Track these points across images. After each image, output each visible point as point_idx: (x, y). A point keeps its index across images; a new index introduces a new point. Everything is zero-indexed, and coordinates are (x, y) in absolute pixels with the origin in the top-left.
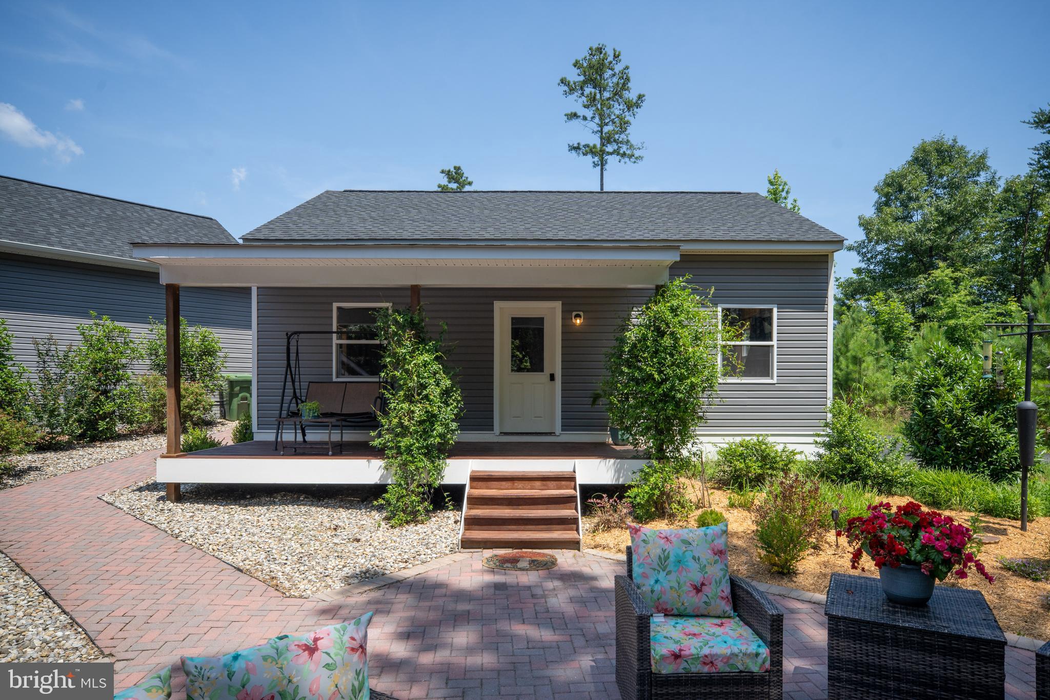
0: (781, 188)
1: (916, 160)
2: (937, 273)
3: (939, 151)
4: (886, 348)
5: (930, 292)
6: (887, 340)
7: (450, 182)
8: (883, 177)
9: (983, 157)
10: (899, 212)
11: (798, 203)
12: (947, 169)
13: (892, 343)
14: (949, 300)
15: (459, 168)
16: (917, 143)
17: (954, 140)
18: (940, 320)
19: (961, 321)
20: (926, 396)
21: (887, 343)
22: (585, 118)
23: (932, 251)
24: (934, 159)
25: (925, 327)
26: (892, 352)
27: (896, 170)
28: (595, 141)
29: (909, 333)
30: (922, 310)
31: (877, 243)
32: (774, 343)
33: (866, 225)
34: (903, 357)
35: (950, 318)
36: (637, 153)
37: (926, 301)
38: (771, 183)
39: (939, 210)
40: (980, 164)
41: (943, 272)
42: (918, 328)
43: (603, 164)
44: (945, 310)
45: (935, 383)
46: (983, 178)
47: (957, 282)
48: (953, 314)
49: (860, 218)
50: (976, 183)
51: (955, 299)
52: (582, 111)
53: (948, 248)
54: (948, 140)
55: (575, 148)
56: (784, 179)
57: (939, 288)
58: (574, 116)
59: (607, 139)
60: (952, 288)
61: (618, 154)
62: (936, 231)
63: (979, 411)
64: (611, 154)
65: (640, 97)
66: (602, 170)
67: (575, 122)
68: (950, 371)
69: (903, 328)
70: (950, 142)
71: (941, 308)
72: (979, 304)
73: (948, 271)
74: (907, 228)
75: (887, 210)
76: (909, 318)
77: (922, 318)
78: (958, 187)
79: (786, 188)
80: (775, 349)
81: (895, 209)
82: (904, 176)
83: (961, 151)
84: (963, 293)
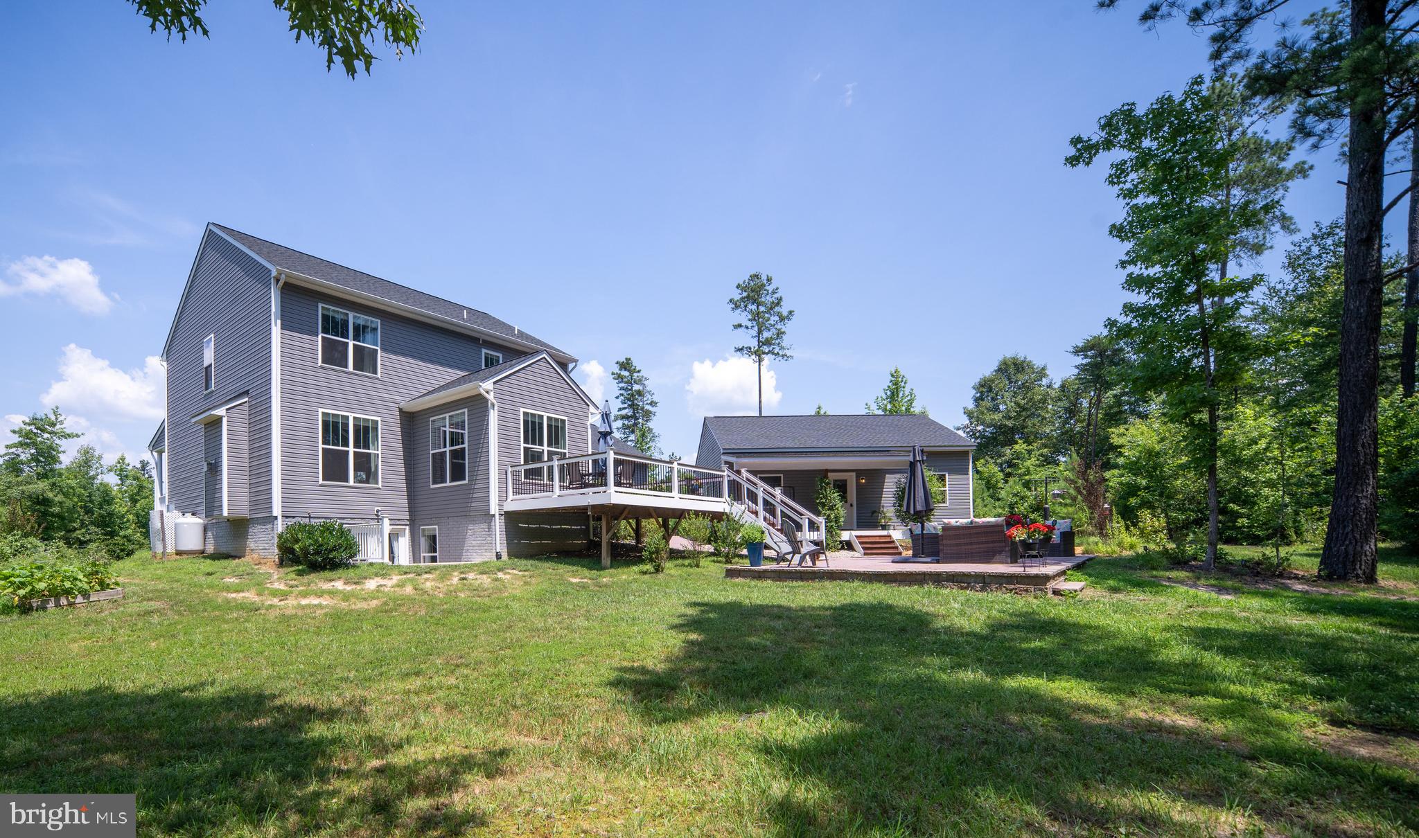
0: (900, 380)
1: (999, 370)
2: (1017, 447)
3: (1015, 364)
4: (988, 494)
5: (1014, 459)
6: (988, 489)
7: (620, 370)
8: (979, 380)
9: (1043, 369)
10: (989, 405)
11: (914, 392)
12: (1020, 376)
13: (991, 490)
14: (1025, 464)
15: (630, 359)
16: (1001, 358)
17: (1025, 358)
18: (1020, 476)
19: (1033, 477)
20: (1013, 508)
21: (989, 491)
22: (747, 328)
23: (1013, 430)
24: (1012, 370)
25: (1011, 480)
26: (992, 497)
27: (987, 375)
28: (754, 344)
29: (1000, 485)
30: (1009, 470)
31: (977, 425)
32: (947, 489)
33: (969, 414)
34: (999, 500)
35: (1026, 475)
36: (788, 353)
37: (1010, 464)
38: (892, 376)
39: (1018, 404)
40: (1042, 373)
41: (1020, 446)
42: (1006, 482)
43: (760, 361)
44: (1023, 470)
45: (1016, 503)
46: (1044, 382)
47: (1030, 452)
48: (1028, 472)
49: (964, 408)
50: (1040, 386)
51: (1028, 463)
52: (746, 322)
53: (1024, 427)
54: (1021, 357)
55: (740, 350)
56: (902, 373)
57: (1018, 456)
58: (740, 326)
59: (762, 343)
60: (1027, 456)
61: (773, 354)
62: (1015, 418)
63: (1033, 512)
64: (767, 353)
65: (791, 312)
66: (759, 365)
67: (740, 330)
68: (1022, 498)
69: (997, 482)
70: (1022, 359)
71: (1020, 469)
72: (1043, 465)
73: (1024, 446)
74: (997, 416)
75: (983, 403)
76: (1001, 475)
77: (1009, 475)
78: (1029, 389)
79: (904, 379)
80: (947, 492)
81: (987, 403)
82: (993, 381)
83: (1030, 365)
84: (1033, 459)
